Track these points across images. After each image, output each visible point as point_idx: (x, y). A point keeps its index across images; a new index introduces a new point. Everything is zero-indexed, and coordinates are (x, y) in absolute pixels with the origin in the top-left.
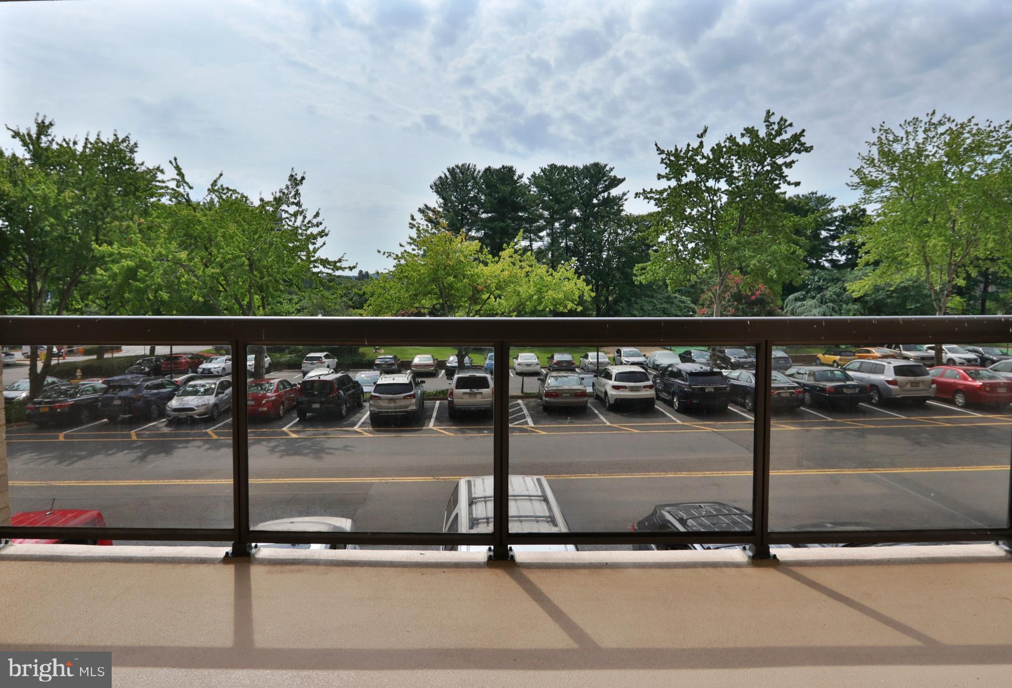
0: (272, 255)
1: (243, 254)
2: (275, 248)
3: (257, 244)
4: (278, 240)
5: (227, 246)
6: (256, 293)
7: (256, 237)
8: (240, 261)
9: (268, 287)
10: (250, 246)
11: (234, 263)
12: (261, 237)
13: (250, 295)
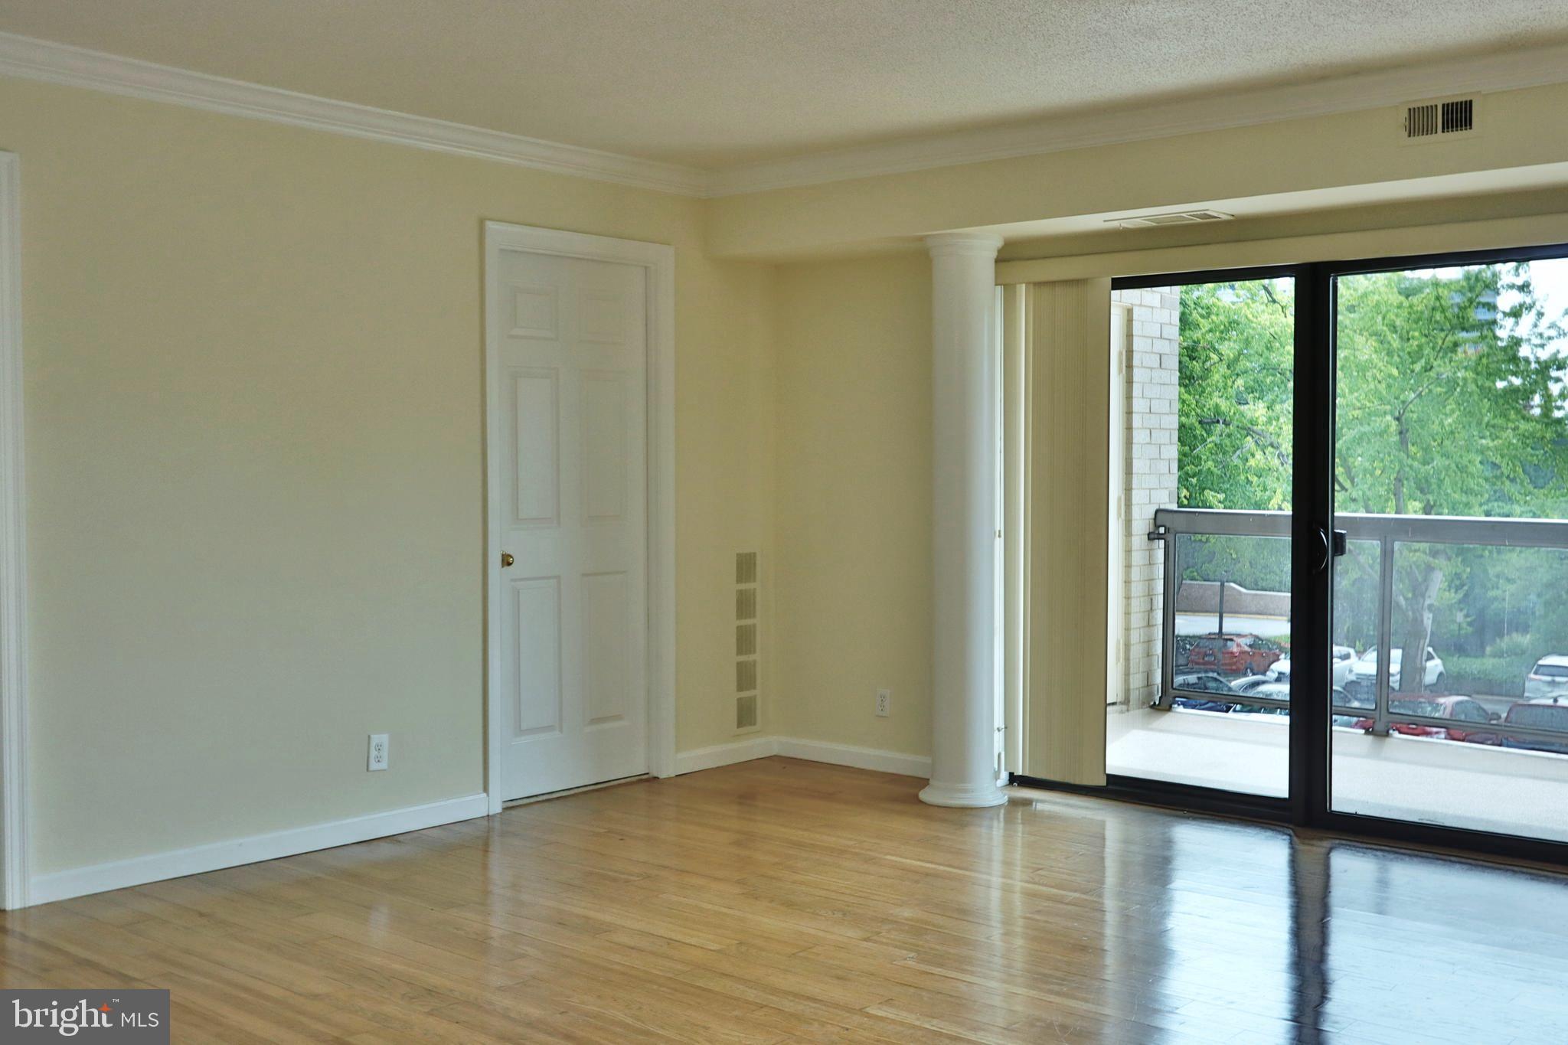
0: (1453, 411)
1: (1388, 407)
2: (1462, 393)
3: (1419, 383)
4: (1470, 375)
5: (1351, 392)
6: (1412, 497)
7: (1418, 367)
8: (1378, 423)
9: (1441, 481)
10: (1403, 390)
11: (1366, 429)
12: (1428, 368)
13: (1398, 500)
